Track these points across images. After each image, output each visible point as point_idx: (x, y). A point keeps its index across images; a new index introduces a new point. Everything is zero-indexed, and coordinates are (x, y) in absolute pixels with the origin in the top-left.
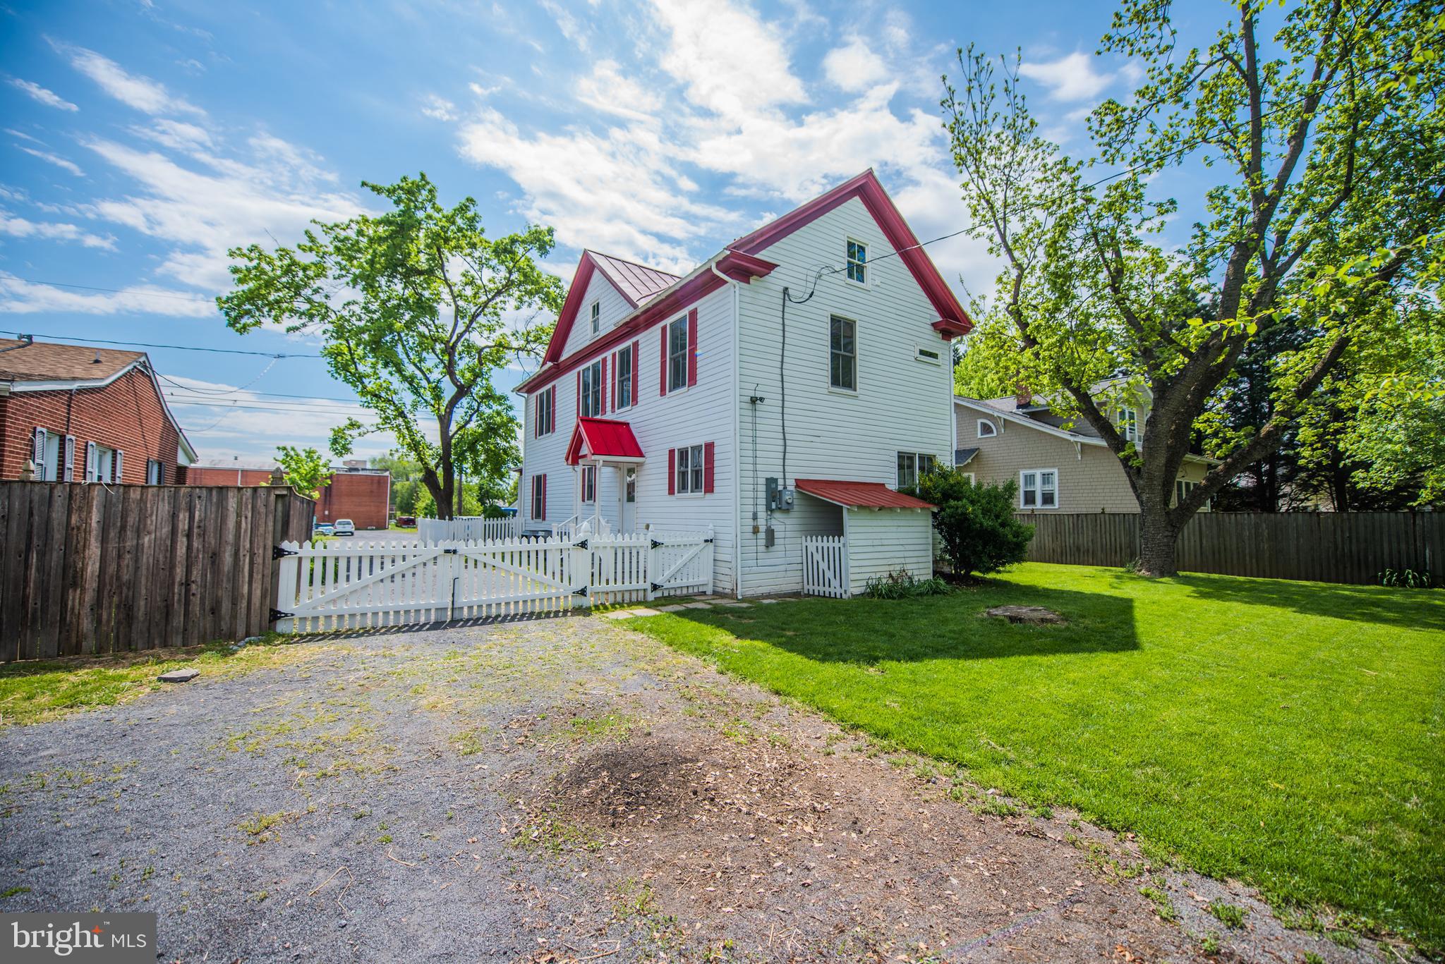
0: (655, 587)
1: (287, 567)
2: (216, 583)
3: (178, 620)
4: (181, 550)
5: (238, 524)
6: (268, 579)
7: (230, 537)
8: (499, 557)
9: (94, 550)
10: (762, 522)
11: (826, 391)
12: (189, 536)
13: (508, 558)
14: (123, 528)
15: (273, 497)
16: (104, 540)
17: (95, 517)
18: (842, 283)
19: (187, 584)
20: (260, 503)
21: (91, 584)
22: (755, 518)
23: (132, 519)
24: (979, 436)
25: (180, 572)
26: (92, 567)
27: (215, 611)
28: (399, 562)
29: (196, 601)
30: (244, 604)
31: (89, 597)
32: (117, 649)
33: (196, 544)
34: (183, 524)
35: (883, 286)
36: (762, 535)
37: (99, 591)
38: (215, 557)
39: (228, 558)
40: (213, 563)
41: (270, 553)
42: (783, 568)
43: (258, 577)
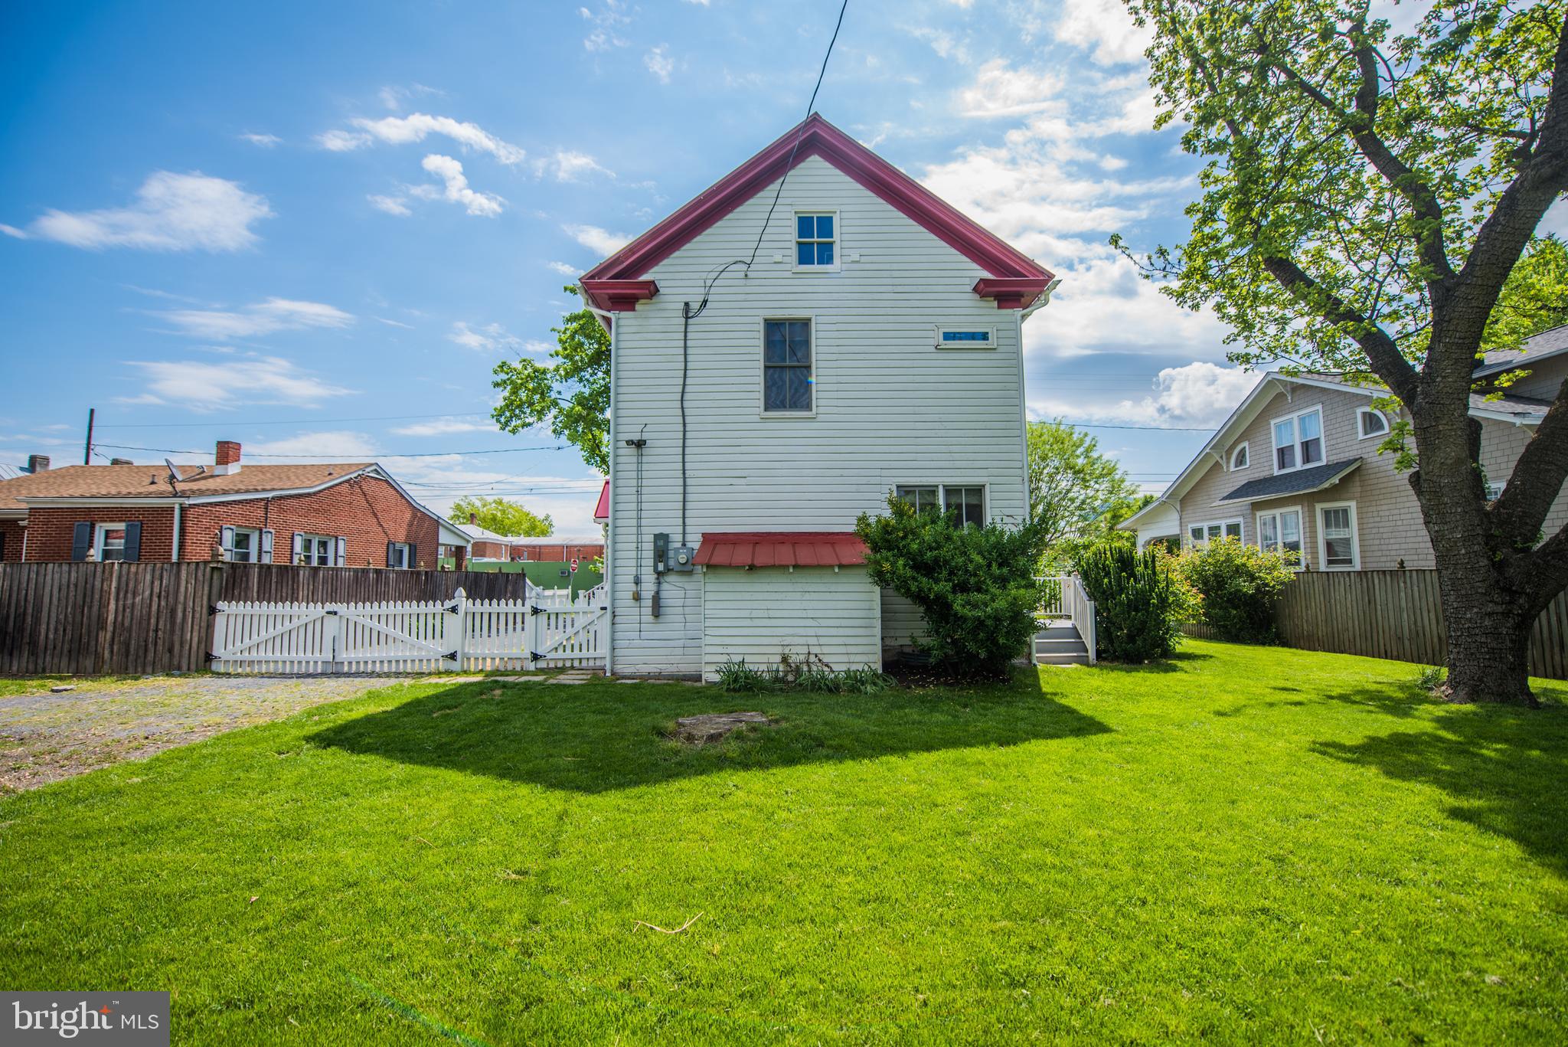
0: (536, 657)
1: (220, 621)
2: (172, 631)
3: (150, 656)
4: (154, 608)
5: (186, 588)
6: (203, 631)
7: (181, 598)
8: (375, 619)
9: (112, 606)
10: (648, 588)
11: (757, 418)
12: (159, 597)
13: (383, 619)
14: (126, 592)
15: (208, 569)
16: (117, 600)
17: (114, 584)
18: (789, 274)
19: (156, 631)
20: (200, 574)
21: (110, 628)
22: (637, 581)
23: (131, 585)
24: (1361, 436)
25: (153, 621)
26: (111, 617)
27: (171, 651)
28: (295, 620)
29: (160, 642)
30: (187, 647)
31: (109, 635)
32: (120, 673)
33: (163, 603)
34: (156, 590)
35: (863, 259)
36: (648, 603)
37: (114, 633)
38: (173, 612)
39: (180, 614)
40: (171, 617)
41: (205, 610)
42: (681, 643)
43: (196, 628)
